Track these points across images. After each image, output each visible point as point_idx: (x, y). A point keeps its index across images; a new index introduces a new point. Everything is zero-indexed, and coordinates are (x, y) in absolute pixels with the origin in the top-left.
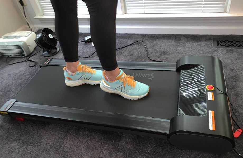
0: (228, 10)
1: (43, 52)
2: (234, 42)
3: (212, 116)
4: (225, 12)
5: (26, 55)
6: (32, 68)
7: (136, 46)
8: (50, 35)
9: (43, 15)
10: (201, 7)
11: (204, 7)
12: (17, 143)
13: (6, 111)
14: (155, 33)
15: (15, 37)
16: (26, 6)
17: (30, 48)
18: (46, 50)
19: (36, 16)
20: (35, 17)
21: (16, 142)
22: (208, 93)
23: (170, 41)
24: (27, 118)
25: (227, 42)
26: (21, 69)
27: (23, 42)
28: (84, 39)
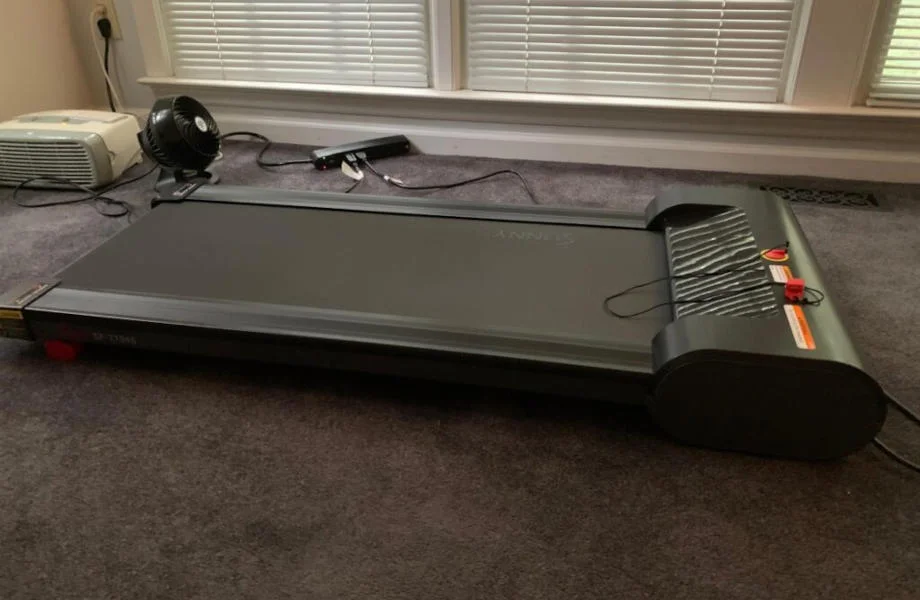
0: (789, 93)
1: (162, 177)
2: (815, 193)
3: (799, 318)
4: (780, 101)
5: (94, 183)
6: (113, 219)
7: (493, 185)
8: (198, 120)
9: (174, 75)
10: (707, 81)
11: (717, 82)
12: (44, 424)
13: (20, 307)
14: (556, 160)
15: (67, 120)
16: (118, 39)
17: (113, 163)
18: (170, 170)
19: (145, 75)
20: (142, 80)
21: (43, 421)
22: (771, 267)
23: (609, 179)
24: (98, 336)
25: (792, 192)
26: (70, 221)
27: (93, 136)
28: (312, 156)
